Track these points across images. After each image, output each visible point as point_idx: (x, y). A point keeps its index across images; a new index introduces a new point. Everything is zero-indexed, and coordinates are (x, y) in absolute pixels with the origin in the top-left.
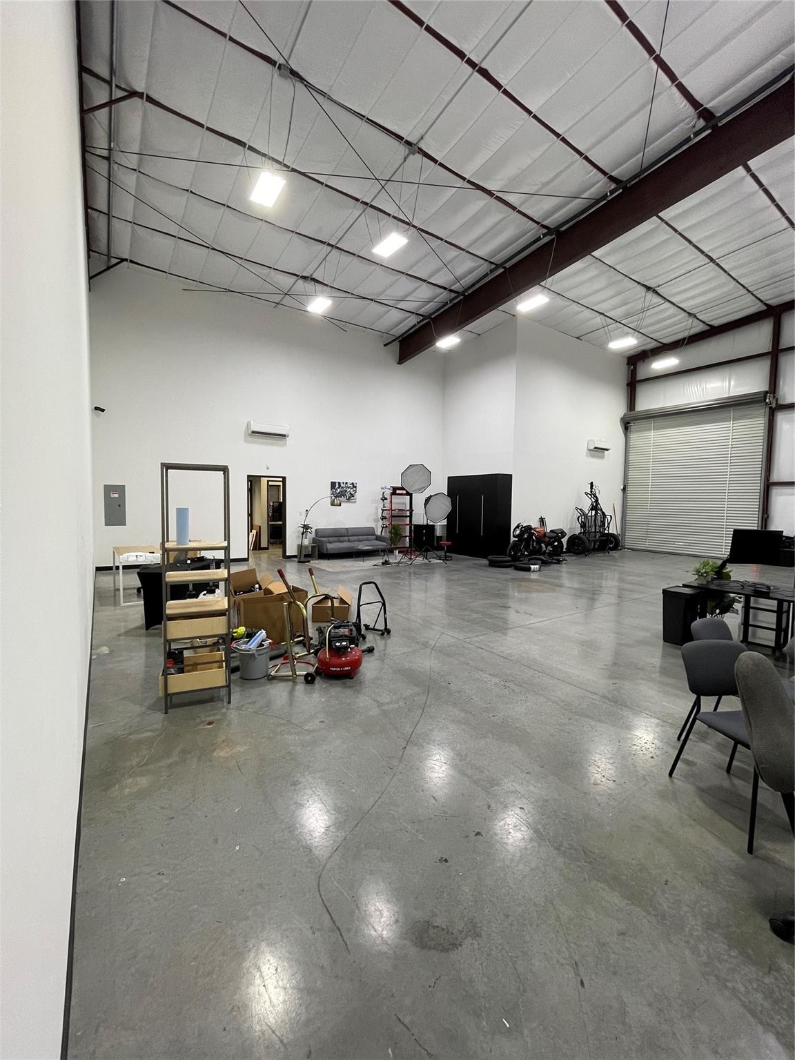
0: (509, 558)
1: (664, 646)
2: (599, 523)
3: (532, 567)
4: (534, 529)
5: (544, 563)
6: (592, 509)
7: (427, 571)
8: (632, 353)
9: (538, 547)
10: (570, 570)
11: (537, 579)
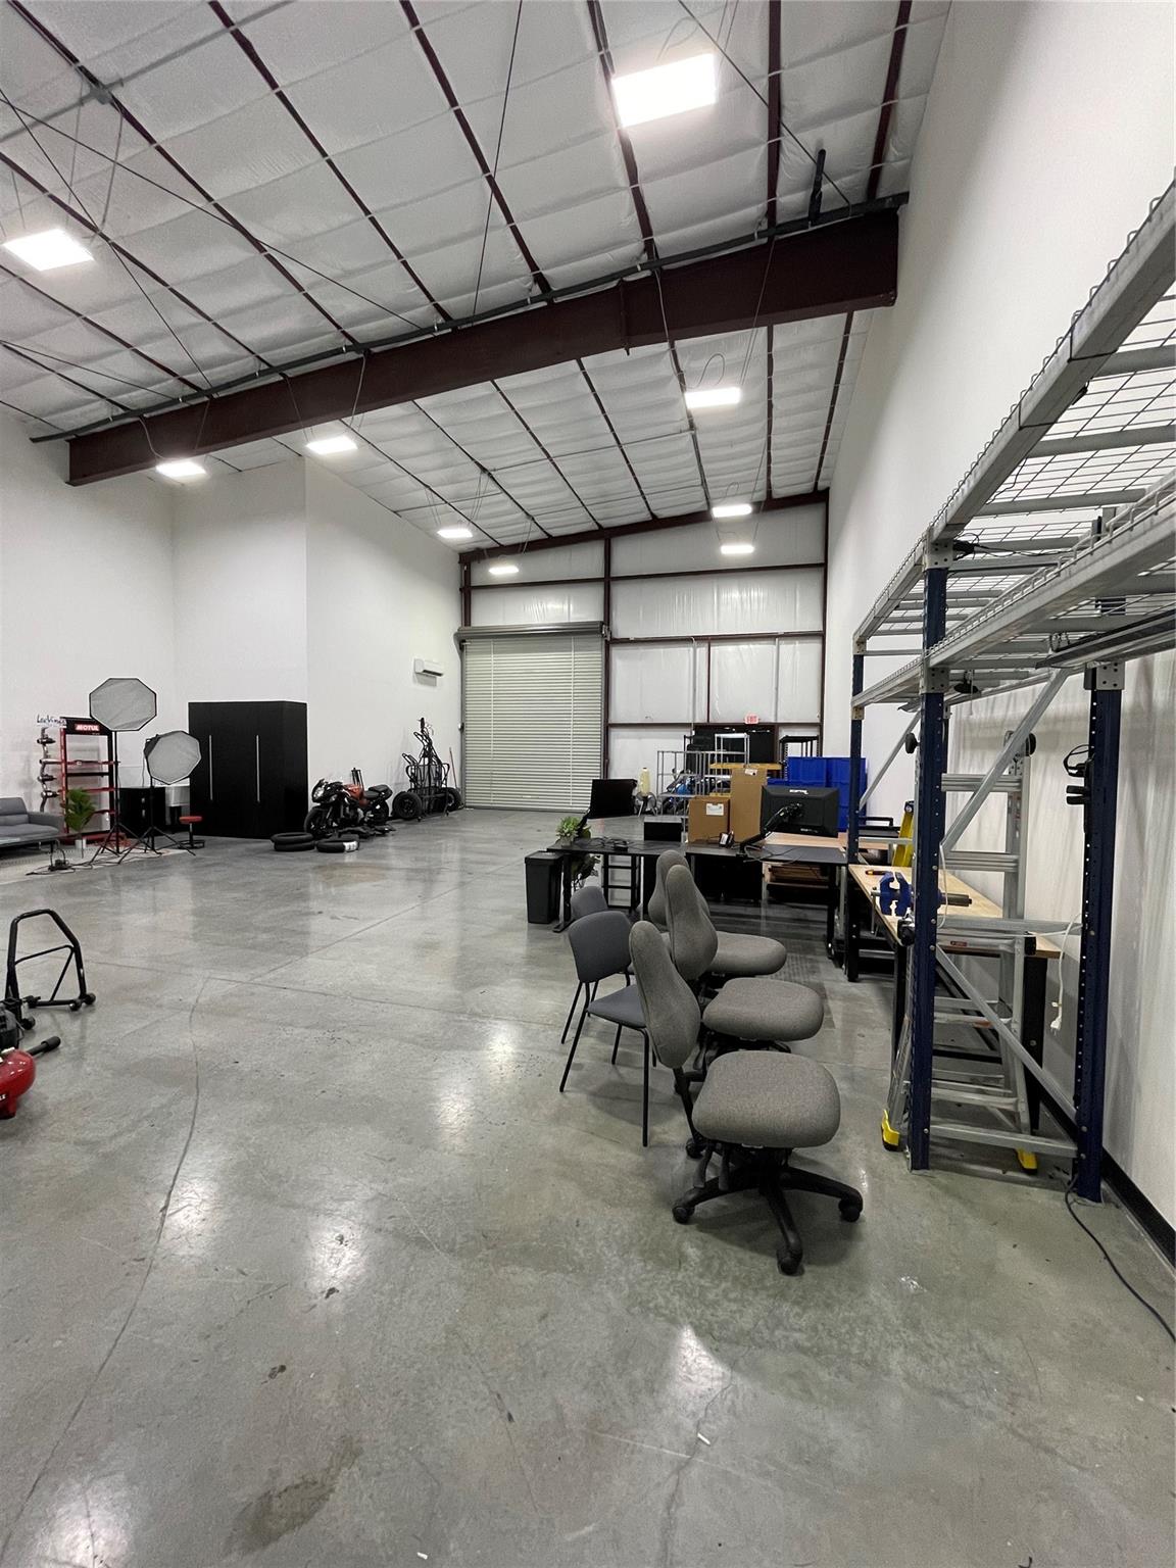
0: (309, 835)
1: (529, 928)
2: (434, 774)
3: (347, 845)
4: (346, 788)
5: (363, 837)
6: (424, 756)
7: (156, 872)
8: (465, 548)
9: (352, 814)
10: (401, 844)
11: (356, 863)
